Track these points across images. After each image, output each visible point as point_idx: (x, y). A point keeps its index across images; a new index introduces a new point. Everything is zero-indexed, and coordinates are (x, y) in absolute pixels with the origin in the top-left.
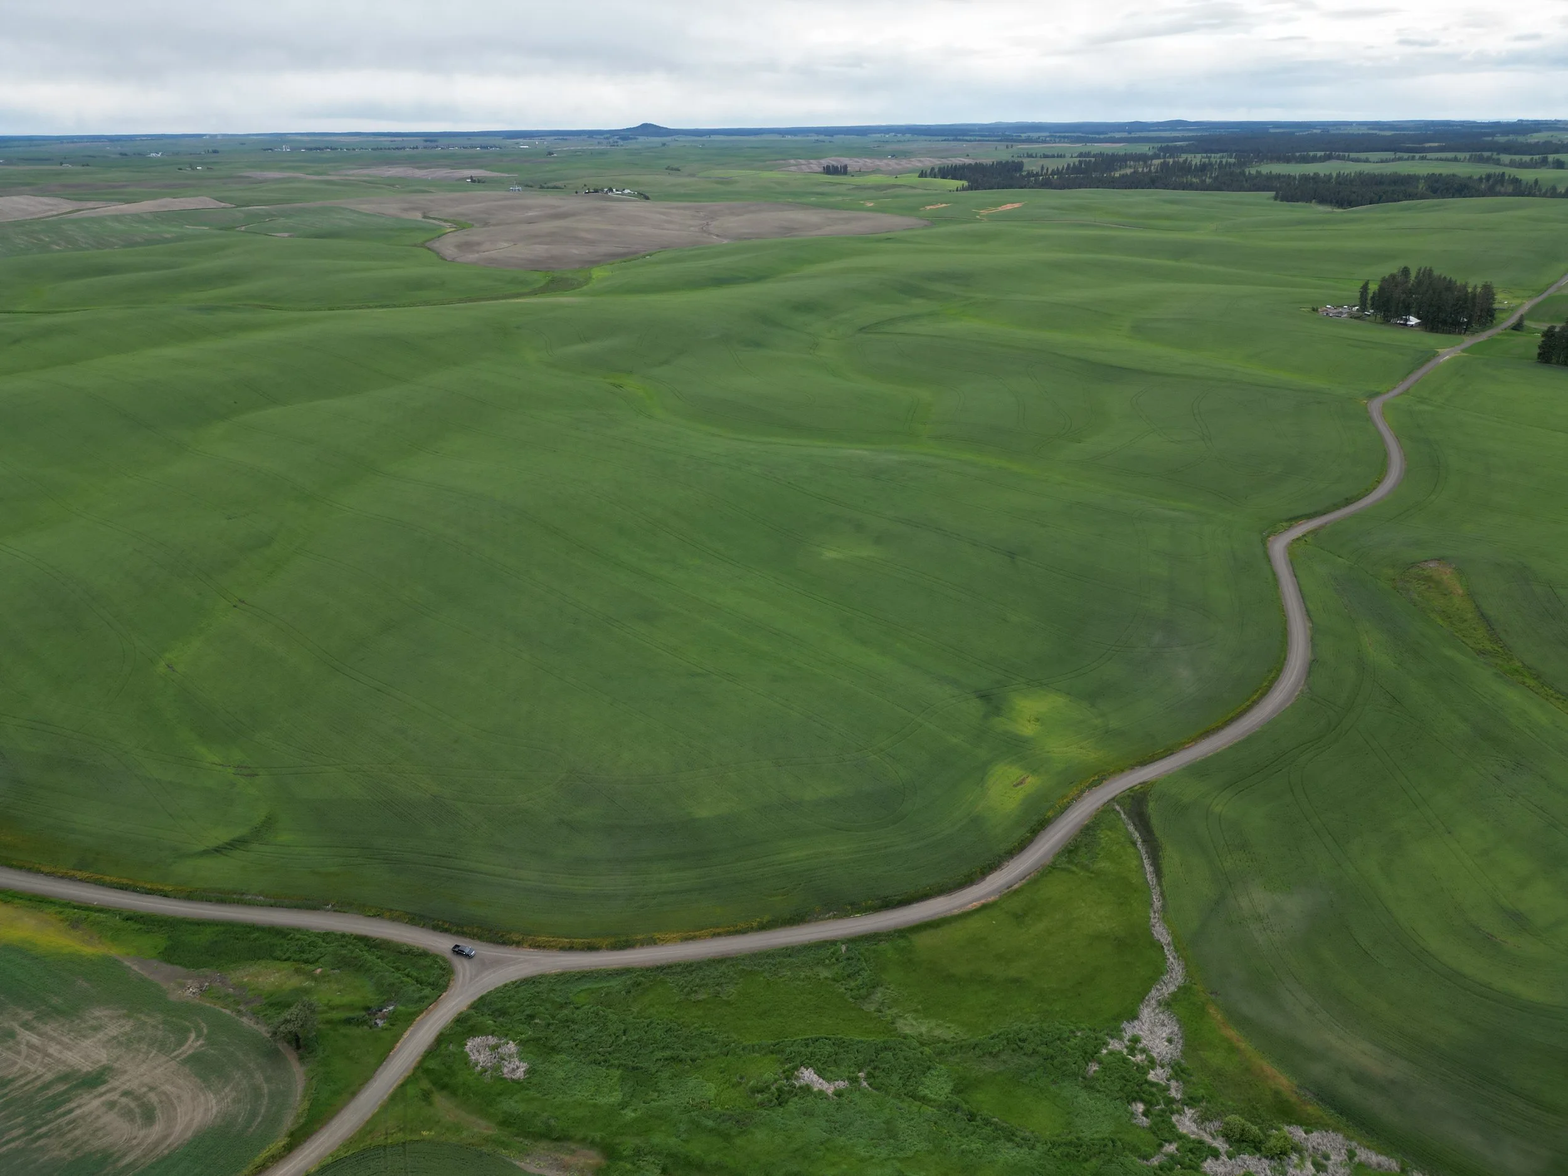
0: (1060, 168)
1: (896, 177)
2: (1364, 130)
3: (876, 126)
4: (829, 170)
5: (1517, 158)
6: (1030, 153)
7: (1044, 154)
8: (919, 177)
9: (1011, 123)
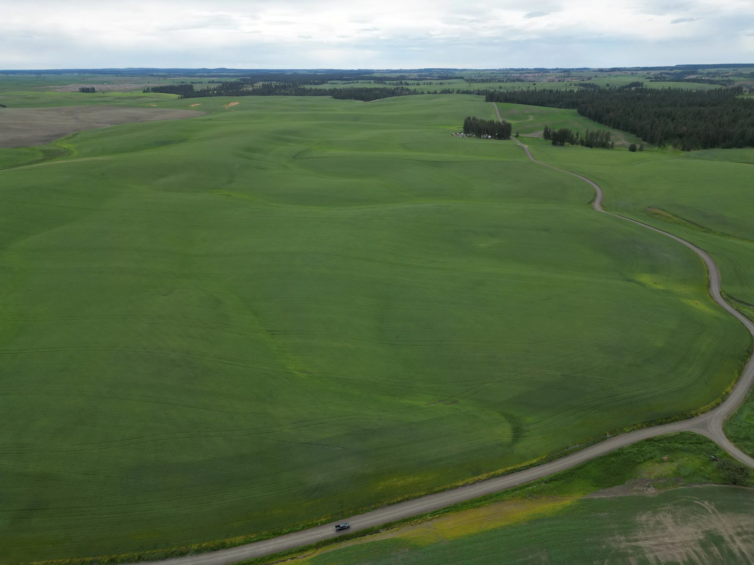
0: (216, 87)
1: (132, 93)
2: (306, 73)
3: (73, 69)
4: (84, 90)
5: (392, 82)
6: (182, 81)
7: (192, 82)
8: (143, 92)
9: (146, 68)
